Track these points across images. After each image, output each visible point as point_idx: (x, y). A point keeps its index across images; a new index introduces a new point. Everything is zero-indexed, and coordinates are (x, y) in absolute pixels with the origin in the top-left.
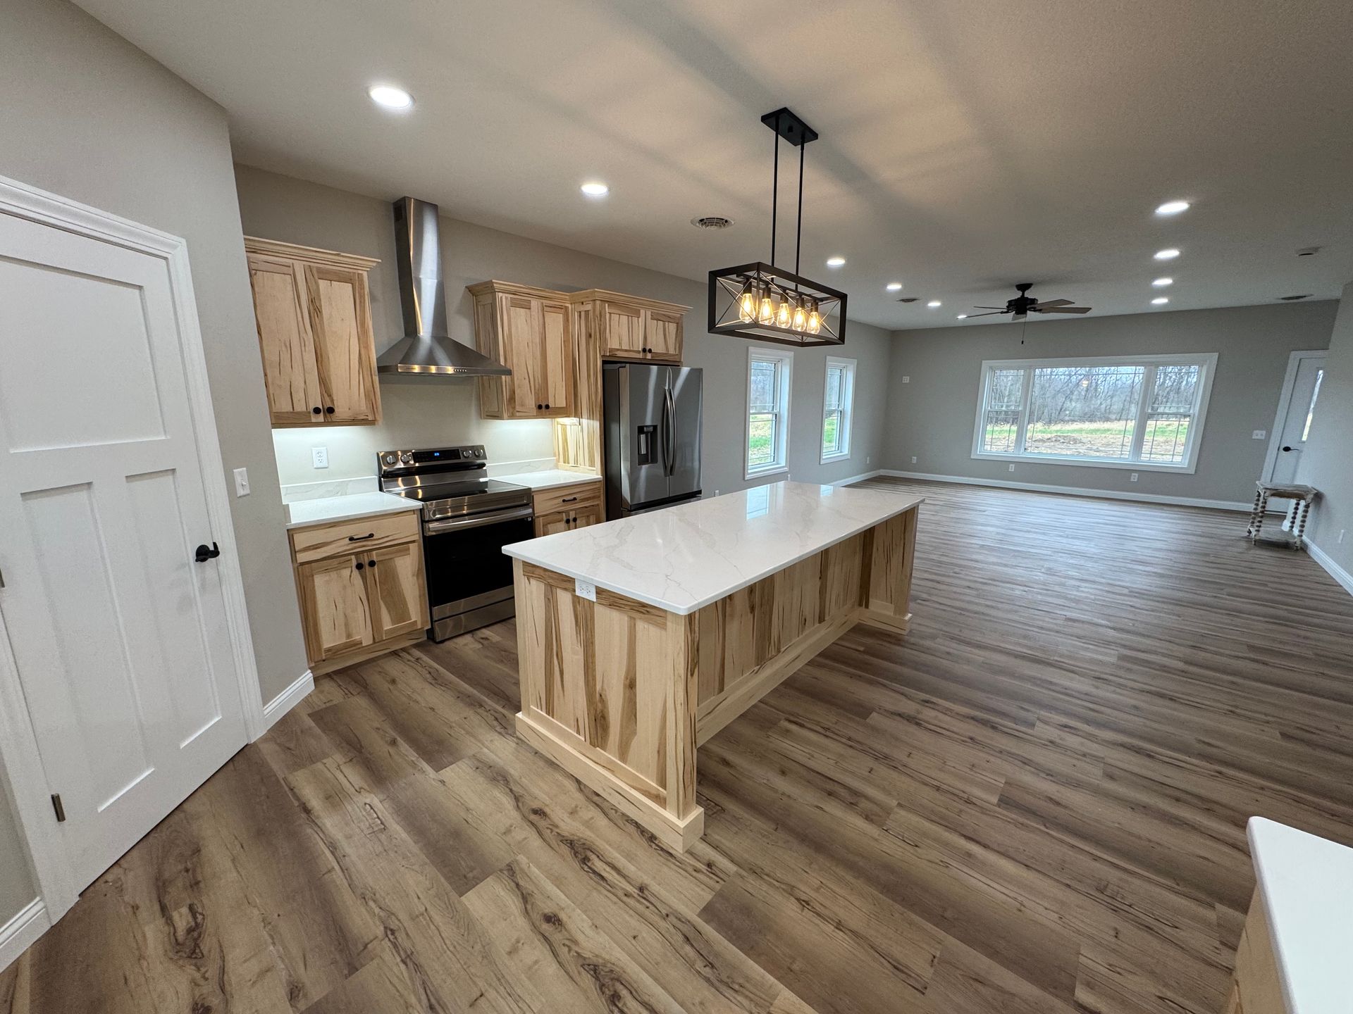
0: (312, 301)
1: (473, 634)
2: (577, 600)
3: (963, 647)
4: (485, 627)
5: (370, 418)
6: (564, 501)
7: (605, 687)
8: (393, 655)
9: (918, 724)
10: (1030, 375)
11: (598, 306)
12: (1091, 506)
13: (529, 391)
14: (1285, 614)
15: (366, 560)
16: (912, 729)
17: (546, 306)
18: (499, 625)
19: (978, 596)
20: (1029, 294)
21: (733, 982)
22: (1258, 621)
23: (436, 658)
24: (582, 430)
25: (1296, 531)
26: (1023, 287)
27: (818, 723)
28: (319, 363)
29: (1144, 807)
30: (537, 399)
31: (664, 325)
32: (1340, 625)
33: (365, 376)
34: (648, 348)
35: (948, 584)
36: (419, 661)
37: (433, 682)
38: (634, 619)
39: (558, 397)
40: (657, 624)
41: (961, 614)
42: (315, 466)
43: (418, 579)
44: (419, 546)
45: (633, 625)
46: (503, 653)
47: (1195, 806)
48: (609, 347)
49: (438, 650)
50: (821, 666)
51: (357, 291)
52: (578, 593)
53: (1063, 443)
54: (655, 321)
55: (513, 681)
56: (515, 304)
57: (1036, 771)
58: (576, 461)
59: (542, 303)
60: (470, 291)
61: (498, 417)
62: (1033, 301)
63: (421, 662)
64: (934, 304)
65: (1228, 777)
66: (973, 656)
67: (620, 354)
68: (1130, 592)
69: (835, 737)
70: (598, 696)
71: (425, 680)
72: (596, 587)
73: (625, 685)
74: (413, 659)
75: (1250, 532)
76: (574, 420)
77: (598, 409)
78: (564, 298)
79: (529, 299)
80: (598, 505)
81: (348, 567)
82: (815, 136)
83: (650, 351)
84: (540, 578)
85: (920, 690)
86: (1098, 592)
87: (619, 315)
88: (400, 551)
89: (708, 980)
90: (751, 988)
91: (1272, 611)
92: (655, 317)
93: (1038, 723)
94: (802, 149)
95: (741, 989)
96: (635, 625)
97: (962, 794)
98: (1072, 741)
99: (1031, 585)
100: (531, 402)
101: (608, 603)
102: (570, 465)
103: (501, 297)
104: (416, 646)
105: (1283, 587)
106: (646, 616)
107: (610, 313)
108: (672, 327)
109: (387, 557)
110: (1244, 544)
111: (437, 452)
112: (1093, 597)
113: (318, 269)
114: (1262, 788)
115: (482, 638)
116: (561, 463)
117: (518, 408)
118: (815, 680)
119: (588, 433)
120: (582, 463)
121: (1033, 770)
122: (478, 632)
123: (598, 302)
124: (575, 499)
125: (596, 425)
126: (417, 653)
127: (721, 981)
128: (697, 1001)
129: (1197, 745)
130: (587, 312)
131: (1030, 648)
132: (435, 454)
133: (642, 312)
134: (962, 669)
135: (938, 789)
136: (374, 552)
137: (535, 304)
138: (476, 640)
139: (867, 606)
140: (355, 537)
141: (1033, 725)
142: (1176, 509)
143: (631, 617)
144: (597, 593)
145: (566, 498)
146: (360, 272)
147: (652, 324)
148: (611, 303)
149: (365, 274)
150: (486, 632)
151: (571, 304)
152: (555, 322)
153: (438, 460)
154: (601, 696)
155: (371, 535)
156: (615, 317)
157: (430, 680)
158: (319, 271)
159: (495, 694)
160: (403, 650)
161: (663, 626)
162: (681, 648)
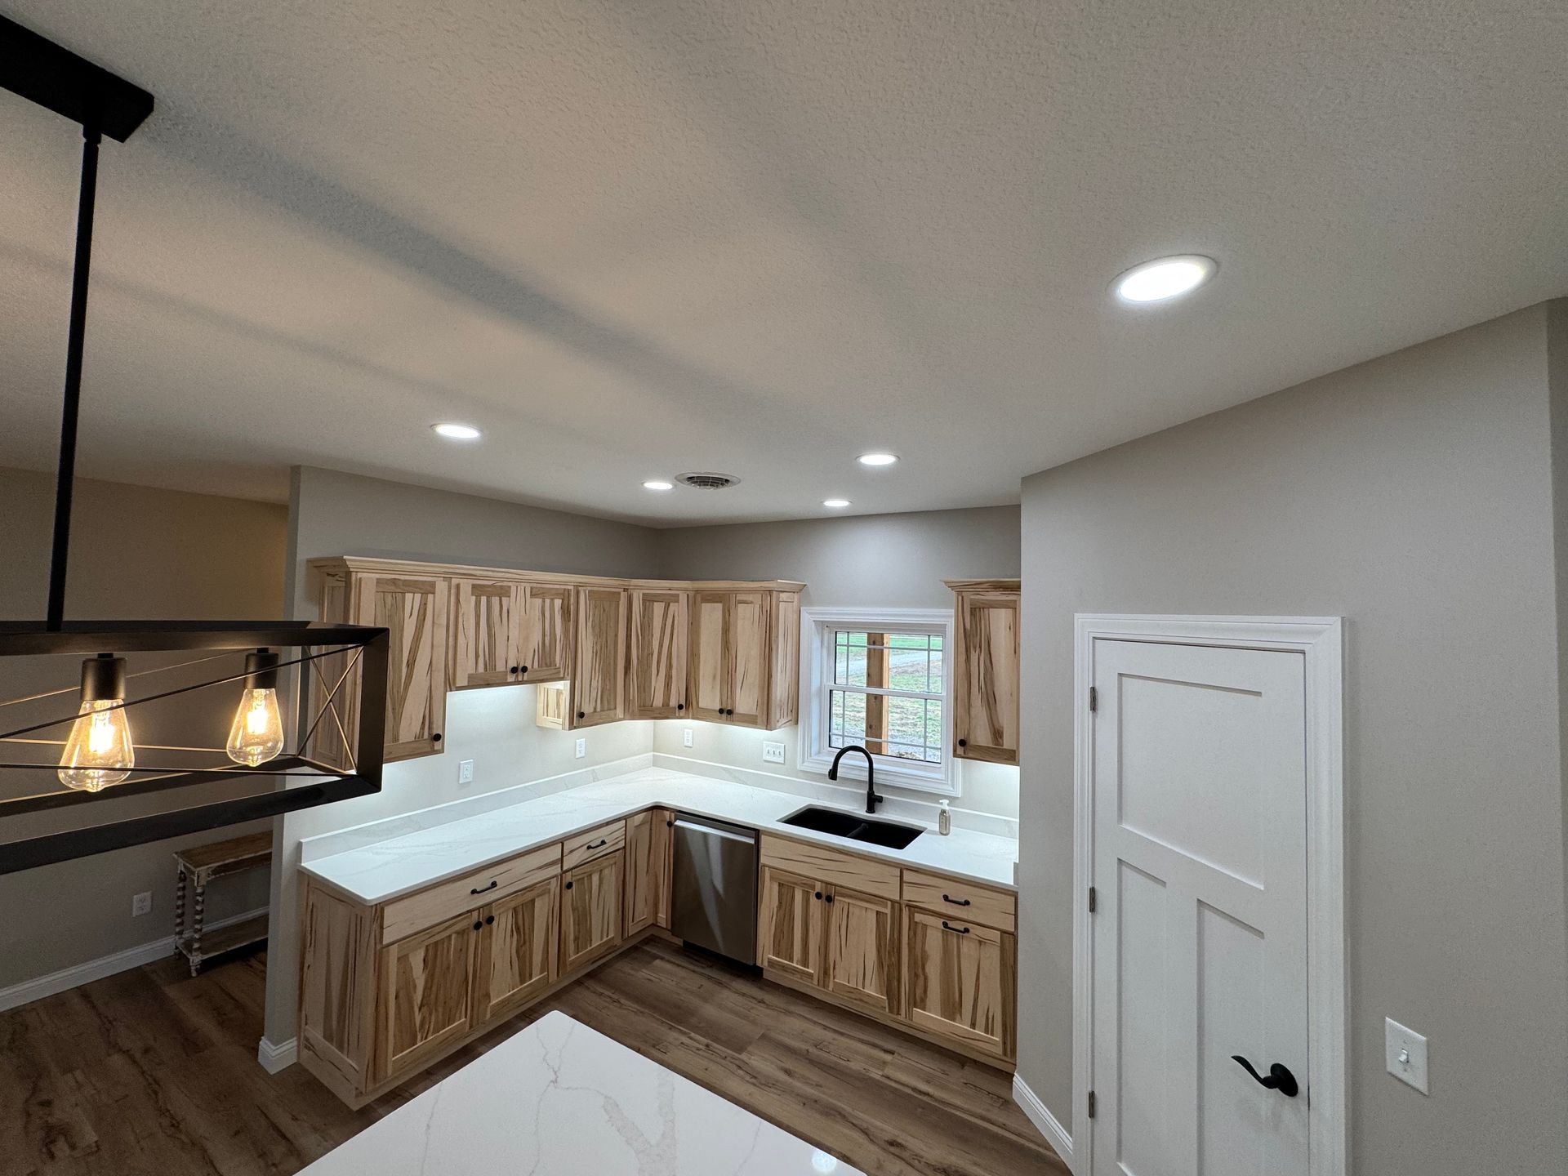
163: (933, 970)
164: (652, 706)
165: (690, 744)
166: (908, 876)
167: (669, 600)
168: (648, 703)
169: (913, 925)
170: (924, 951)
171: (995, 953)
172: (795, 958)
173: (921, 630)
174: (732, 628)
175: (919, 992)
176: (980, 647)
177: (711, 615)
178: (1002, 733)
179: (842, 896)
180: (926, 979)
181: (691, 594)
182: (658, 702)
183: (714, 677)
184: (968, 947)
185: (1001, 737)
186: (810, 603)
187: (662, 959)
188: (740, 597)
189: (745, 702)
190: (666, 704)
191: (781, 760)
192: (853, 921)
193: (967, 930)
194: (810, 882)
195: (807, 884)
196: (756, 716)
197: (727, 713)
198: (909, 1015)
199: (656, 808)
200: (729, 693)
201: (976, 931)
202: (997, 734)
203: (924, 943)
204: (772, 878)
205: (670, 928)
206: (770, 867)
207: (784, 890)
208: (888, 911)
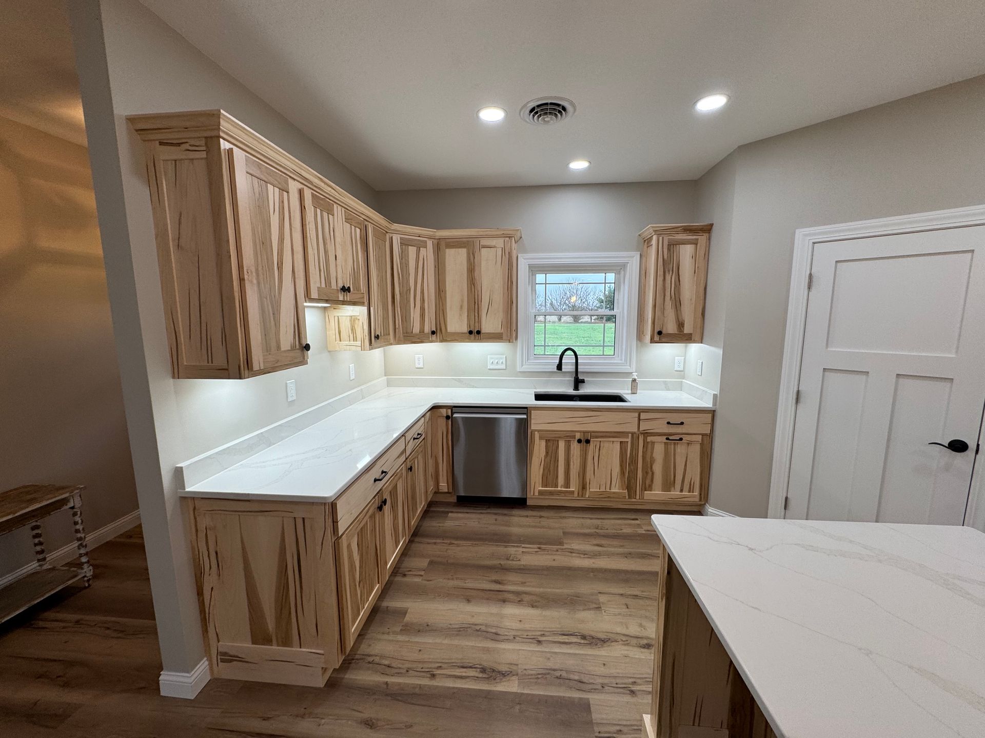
21: (542, 677)
89: (554, 670)
90: (532, 680)
95: (536, 677)
127: (548, 674)
128: (552, 659)
163: (658, 468)
164: (412, 333)
165: (421, 366)
166: (643, 416)
167: (420, 245)
168: (409, 331)
169: (646, 443)
170: (652, 458)
171: (697, 448)
172: (559, 485)
173: (599, 270)
174: (476, 268)
175: (648, 482)
176: (673, 271)
177: (456, 259)
178: (684, 324)
179: (596, 438)
180: (653, 474)
181: (436, 241)
182: (416, 330)
183: (461, 307)
184: (681, 449)
185: (683, 327)
186: (525, 251)
187: (452, 512)
188: (484, 242)
189: (489, 324)
190: (422, 331)
191: (503, 367)
192: (603, 451)
193: (681, 439)
194: (573, 434)
195: (569, 437)
196: (502, 333)
197: (475, 334)
198: (642, 495)
199: (435, 408)
200: (477, 318)
201: (686, 438)
202: (681, 325)
203: (652, 453)
204: (541, 438)
205: (451, 490)
206: (539, 431)
207: (550, 444)
208: (629, 440)
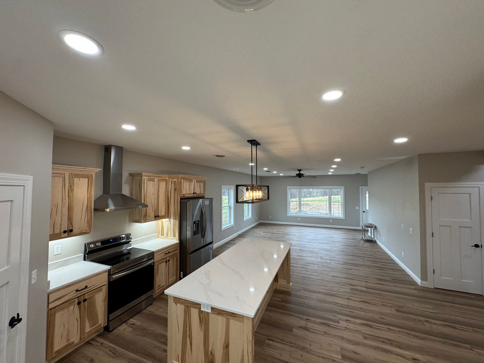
0: (70, 187)
1: (126, 323)
2: (201, 312)
3: (310, 293)
4: (131, 318)
5: (88, 231)
6: (165, 254)
7: (214, 348)
8: (87, 344)
9: (308, 330)
10: (300, 191)
11: (179, 180)
12: (323, 231)
13: (152, 211)
14: (380, 265)
15: (82, 299)
16: (307, 333)
17: (160, 180)
18: (137, 315)
19: (306, 271)
20: (301, 172)
22: (376, 269)
23: (111, 341)
24: (171, 223)
25: (373, 236)
26: (300, 170)
27: (278, 338)
28: (69, 211)
29: (377, 348)
30: (155, 213)
31: (200, 184)
32: (393, 268)
33: (88, 214)
34: (195, 192)
35: (296, 267)
36: (103, 344)
37: (113, 356)
38: (229, 319)
39: (162, 212)
40: (240, 321)
41: (304, 279)
42: (54, 254)
43: (104, 302)
44: (107, 286)
45: (228, 321)
46: (144, 331)
47: (388, 344)
48: (183, 193)
49: (110, 335)
50: (270, 311)
51: (90, 181)
52: (202, 309)
53: (306, 205)
54: (197, 183)
55: (154, 346)
56: (149, 180)
57: (346, 341)
58: (167, 235)
59: (159, 179)
60: (130, 175)
61: (139, 222)
62: (303, 174)
63: (104, 345)
64: (275, 172)
65: (391, 330)
66: (313, 296)
67: (186, 195)
68: (344, 263)
69: (285, 343)
70: (210, 352)
71: (109, 355)
72: (211, 307)
73: (224, 347)
74: (99, 344)
75: (362, 237)
76: (167, 219)
77: (178, 216)
78: (166, 177)
79: (154, 178)
80: (177, 253)
81: (73, 305)
82: (260, 144)
83: (196, 193)
84: (182, 303)
85: (304, 315)
86: (336, 264)
87: (186, 182)
88: (98, 291)
91: (376, 265)
92: (197, 181)
93: (340, 321)
94: (256, 147)
96: (229, 321)
97: (330, 358)
98: (351, 326)
99: (318, 264)
100: (152, 215)
101: (216, 313)
102: (164, 236)
103: (144, 178)
104: (99, 335)
105: (377, 256)
106: (234, 318)
107: (183, 182)
108: (202, 184)
109: (92, 295)
110: (362, 242)
111: (111, 239)
112: (335, 266)
113: (74, 174)
114: (399, 332)
115: (132, 324)
116: (160, 236)
117: (147, 218)
118: (270, 318)
119: (173, 224)
120: (170, 236)
121: (345, 341)
122: (128, 321)
123: (180, 179)
124: (169, 252)
125: (177, 222)
126: (101, 340)
129: (380, 319)
130: (175, 182)
131: (328, 290)
132: (111, 240)
133: (193, 180)
134: (312, 303)
135: (323, 357)
136: (86, 294)
137: (156, 179)
138: (129, 326)
139: (277, 282)
140: (79, 289)
141: (338, 322)
142: (343, 230)
143: (227, 318)
144: (211, 309)
145: (166, 252)
146: (92, 174)
147: (196, 184)
148: (184, 179)
149: (94, 174)
150: (132, 321)
151: (168, 178)
152: (163, 185)
153: (112, 243)
154: (211, 352)
155: (86, 287)
156: (185, 183)
157: (112, 355)
158: (75, 174)
159: (147, 356)
160: (92, 340)
161: (243, 322)
162: (250, 329)
